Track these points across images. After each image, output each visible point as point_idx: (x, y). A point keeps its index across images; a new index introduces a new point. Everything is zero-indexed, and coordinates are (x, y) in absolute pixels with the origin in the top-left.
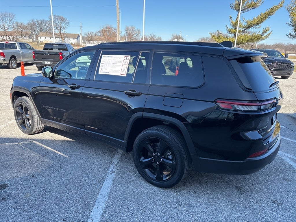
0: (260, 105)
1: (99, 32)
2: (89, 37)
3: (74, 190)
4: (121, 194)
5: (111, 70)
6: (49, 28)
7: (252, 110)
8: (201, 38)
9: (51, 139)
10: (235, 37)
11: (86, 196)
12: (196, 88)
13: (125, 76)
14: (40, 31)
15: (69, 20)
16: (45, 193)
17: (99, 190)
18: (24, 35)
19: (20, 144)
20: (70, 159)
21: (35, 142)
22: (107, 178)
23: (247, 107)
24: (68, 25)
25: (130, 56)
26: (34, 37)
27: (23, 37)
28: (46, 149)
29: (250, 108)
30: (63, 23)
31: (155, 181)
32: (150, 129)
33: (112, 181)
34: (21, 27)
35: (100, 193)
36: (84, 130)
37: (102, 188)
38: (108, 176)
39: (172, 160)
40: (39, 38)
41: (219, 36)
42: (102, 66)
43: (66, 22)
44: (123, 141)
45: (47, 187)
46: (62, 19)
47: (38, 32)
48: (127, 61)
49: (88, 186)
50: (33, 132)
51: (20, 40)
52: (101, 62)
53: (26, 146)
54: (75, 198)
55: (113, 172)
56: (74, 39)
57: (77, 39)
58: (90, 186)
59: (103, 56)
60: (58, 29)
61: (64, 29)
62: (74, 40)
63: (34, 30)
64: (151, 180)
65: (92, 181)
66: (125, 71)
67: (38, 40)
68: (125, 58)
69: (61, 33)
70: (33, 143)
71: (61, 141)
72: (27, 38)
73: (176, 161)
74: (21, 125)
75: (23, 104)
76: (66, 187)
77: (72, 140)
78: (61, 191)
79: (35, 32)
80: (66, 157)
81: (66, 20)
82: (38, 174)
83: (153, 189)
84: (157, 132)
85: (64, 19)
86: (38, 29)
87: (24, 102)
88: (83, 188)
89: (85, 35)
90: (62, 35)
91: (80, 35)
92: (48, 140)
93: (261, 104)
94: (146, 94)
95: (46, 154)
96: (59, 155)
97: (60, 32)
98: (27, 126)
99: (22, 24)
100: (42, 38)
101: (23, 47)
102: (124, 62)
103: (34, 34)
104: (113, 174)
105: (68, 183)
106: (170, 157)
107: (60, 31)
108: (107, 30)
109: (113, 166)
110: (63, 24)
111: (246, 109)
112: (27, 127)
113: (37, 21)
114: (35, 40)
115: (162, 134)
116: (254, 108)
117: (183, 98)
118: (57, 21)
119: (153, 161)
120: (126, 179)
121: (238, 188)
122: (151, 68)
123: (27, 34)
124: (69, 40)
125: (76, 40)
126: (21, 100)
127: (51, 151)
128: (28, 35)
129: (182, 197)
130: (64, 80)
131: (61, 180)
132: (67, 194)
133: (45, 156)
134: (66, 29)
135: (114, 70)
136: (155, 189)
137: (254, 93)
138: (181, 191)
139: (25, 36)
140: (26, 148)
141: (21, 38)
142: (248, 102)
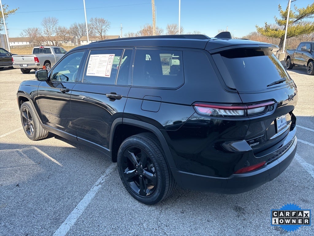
0: (247, 109)
1: (140, 32)
3: (51, 202)
4: (98, 209)
5: (97, 71)
6: (91, 32)
7: (238, 114)
8: (252, 33)
9: (53, 145)
10: (285, 29)
11: (60, 210)
12: (175, 89)
13: (109, 77)
14: (82, 35)
15: (110, 22)
16: (21, 204)
17: (77, 203)
18: (67, 39)
19: (20, 150)
20: (62, 168)
21: (36, 148)
22: (91, 190)
23: (231, 111)
24: (108, 27)
25: (114, 55)
26: (77, 41)
27: (66, 41)
28: (43, 156)
29: (235, 112)
30: (104, 25)
31: (139, 196)
32: (134, 137)
33: (95, 194)
34: (64, 32)
35: (76, 207)
36: (76, 137)
37: (81, 202)
38: (93, 188)
39: (153, 173)
40: (81, 42)
41: (267, 29)
42: (90, 67)
43: (107, 24)
44: (109, 150)
45: (26, 198)
46: (103, 21)
47: (81, 36)
48: (111, 60)
49: (67, 199)
50: (36, 138)
51: (63, 45)
52: (89, 63)
53: (25, 152)
54: (49, 211)
55: (100, 183)
58: (69, 199)
59: (91, 55)
60: (99, 32)
61: (105, 31)
63: (76, 34)
64: (135, 194)
65: (74, 193)
66: (109, 71)
67: (80, 44)
68: (110, 58)
70: (34, 150)
71: (62, 147)
72: (70, 42)
73: (156, 174)
74: (27, 131)
75: (27, 109)
76: (45, 199)
77: (74, 147)
78: (38, 203)
79: (78, 36)
80: (59, 165)
81: (106, 22)
82: (24, 183)
83: (136, 204)
84: (138, 140)
85: (105, 21)
86: (80, 33)
87: (27, 107)
88: (62, 200)
89: (125, 36)
90: (103, 38)
92: (50, 147)
93: (246, 107)
94: (126, 97)
95: (41, 161)
96: (53, 163)
98: (32, 131)
99: (64, 28)
100: (84, 41)
101: (57, 51)
102: (109, 62)
103: (76, 38)
104: (100, 186)
105: (49, 195)
106: (153, 169)
107: (101, 34)
108: (148, 30)
109: (104, 176)
110: (104, 27)
111: (230, 114)
112: (31, 133)
113: (79, 25)
114: (77, 44)
115: (142, 142)
116: (241, 113)
117: (161, 102)
118: (98, 24)
119: (136, 173)
120: (111, 193)
121: (238, 209)
122: (133, 66)
123: (70, 38)
126: (24, 105)
127: (46, 158)
128: (70, 40)
129: (165, 216)
130: (61, 83)
131: (44, 191)
132: (43, 207)
133: (38, 164)
134: (106, 31)
135: (100, 71)
136: (138, 204)
137: (238, 93)
138: (167, 209)
139: (68, 41)
140: (25, 155)
141: (64, 43)
142: (232, 106)
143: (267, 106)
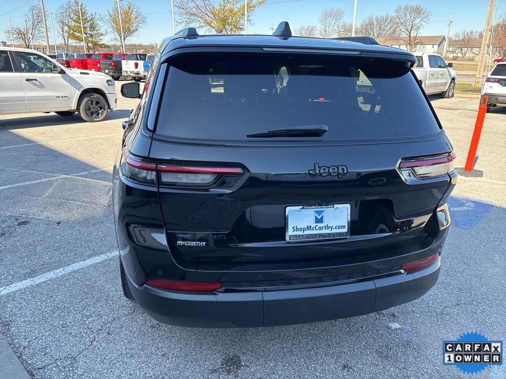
2: (463, 40)
14: (379, 35)
15: (430, 12)
24: (426, 20)
30: (418, 18)
43: (425, 15)
46: (419, 11)
56: (433, 45)
57: (439, 45)
60: (407, 29)
61: (418, 28)
62: (433, 47)
69: (412, 35)
82: (68, 222)
89: (456, 36)
90: (412, 39)
91: (446, 38)
97: (410, 35)
107: (410, 33)
110: (418, 21)
113: (377, 19)
124: (424, 47)
125: (436, 47)
134: (421, 28)
137: (152, 139)
143: (220, 175)
